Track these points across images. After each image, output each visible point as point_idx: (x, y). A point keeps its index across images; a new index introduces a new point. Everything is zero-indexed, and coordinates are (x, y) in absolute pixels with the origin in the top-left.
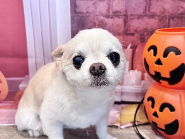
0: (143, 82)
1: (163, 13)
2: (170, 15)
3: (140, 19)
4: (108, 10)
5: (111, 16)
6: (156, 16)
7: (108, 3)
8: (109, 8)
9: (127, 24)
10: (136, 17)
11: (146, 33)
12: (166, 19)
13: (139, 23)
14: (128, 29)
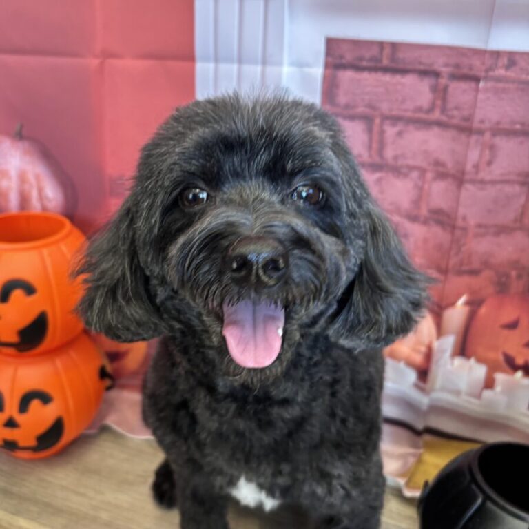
0: (487, 394)
3: (503, 236)
4: (417, 202)
5: (422, 219)
7: (416, 185)
8: (420, 197)
9: (463, 249)
10: (491, 230)
11: (514, 273)
13: (499, 246)
14: (466, 260)
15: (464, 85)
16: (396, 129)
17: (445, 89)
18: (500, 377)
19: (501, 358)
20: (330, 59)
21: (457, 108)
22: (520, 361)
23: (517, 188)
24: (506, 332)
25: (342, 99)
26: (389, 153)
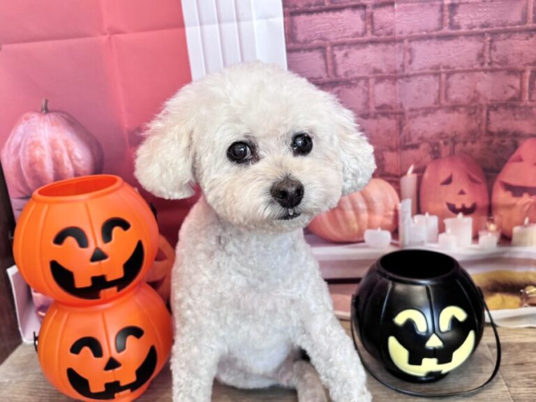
0: (442, 236)
1: (474, 100)
2: (489, 102)
3: (429, 115)
4: (366, 104)
5: (373, 115)
6: (461, 106)
7: (364, 91)
8: (368, 99)
9: (404, 128)
10: (421, 112)
11: (441, 142)
12: (481, 110)
13: (428, 123)
14: (407, 138)
15: (384, 10)
16: (343, 52)
17: (371, 16)
18: (448, 221)
19: (446, 207)
20: (287, 9)
21: (381, 28)
22: (459, 206)
23: (432, 78)
24: (445, 187)
25: (301, 37)
26: (341, 71)
